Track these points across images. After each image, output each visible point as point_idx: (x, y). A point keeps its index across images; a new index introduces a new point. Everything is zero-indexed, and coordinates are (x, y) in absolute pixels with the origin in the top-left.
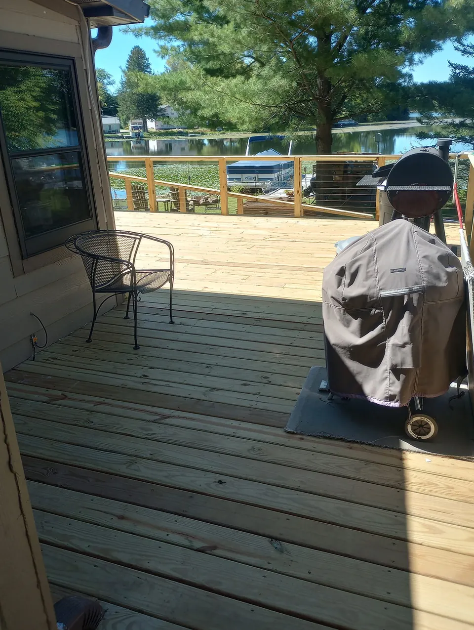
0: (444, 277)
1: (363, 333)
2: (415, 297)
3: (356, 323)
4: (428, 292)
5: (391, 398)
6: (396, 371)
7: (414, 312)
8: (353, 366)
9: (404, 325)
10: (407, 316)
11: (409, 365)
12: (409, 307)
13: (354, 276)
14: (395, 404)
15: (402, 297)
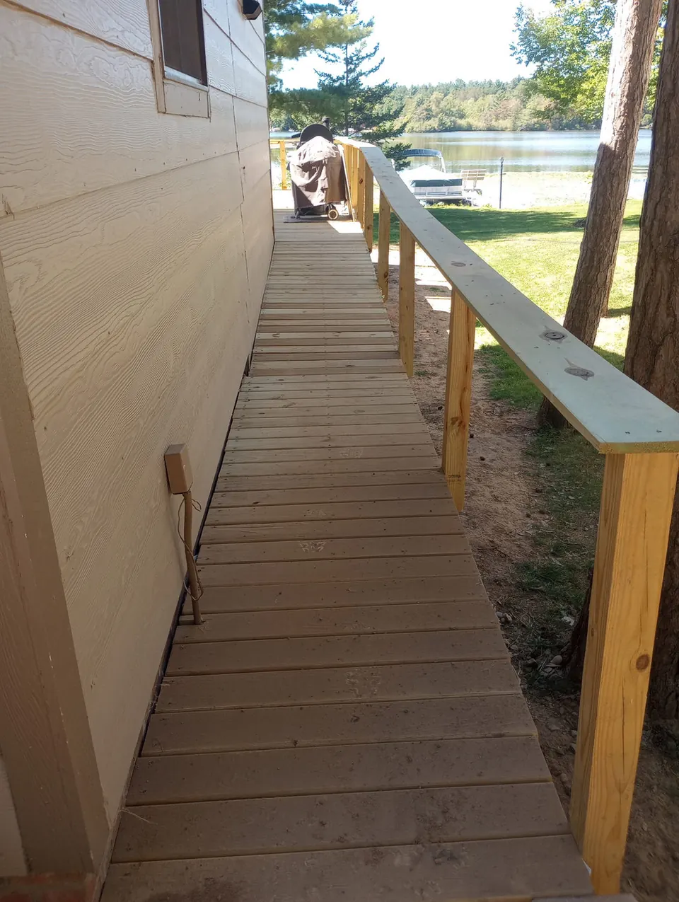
0: (335, 154)
1: (310, 177)
2: (326, 160)
3: (307, 174)
4: (330, 159)
5: (322, 201)
6: (323, 190)
7: (326, 165)
8: (307, 194)
9: (324, 171)
10: (324, 167)
11: (327, 187)
12: (325, 164)
13: (305, 155)
14: (324, 203)
15: (322, 161)
